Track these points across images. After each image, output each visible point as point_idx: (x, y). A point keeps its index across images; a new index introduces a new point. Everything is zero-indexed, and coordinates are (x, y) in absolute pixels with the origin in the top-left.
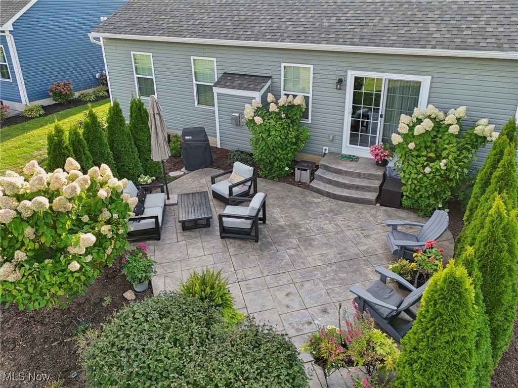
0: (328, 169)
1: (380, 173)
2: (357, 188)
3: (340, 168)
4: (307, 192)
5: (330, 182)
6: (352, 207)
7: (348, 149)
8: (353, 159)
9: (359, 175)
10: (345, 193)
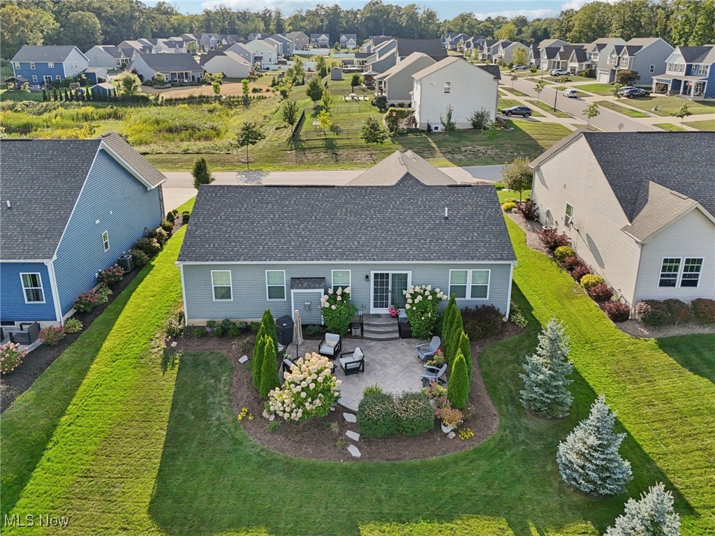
0: (369, 325)
1: (397, 322)
2: (388, 332)
3: (376, 323)
4: (364, 341)
5: (373, 332)
6: (390, 343)
7: (373, 311)
8: (378, 316)
9: (387, 325)
10: (384, 336)
